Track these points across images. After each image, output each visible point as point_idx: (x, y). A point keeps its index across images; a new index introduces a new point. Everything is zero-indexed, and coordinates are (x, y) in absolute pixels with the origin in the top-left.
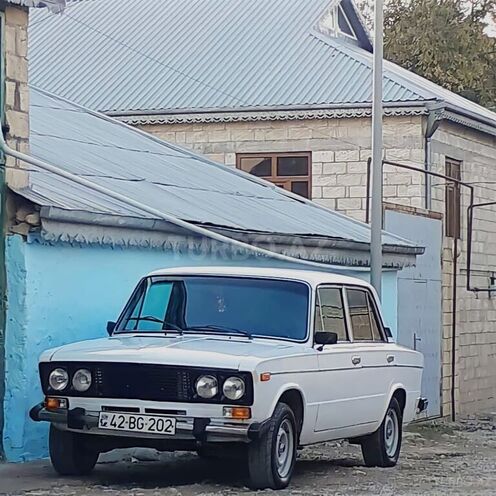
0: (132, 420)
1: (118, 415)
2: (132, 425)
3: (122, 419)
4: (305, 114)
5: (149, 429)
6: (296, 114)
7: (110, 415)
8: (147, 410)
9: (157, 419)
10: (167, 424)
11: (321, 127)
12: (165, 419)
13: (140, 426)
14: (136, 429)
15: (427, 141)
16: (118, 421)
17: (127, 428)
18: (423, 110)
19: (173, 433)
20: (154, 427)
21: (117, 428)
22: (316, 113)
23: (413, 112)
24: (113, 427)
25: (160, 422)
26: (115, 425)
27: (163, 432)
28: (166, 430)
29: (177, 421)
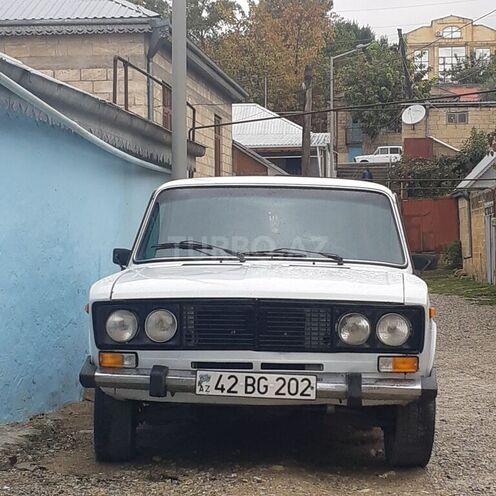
0: (250, 381)
1: (226, 374)
2: (250, 389)
3: (233, 380)
4: (23, 30)
5: (277, 393)
6: (14, 31)
7: (214, 375)
8: (265, 366)
9: (287, 378)
10: (303, 386)
11: (39, 44)
12: (299, 378)
13: (262, 390)
14: (256, 394)
15: (149, 61)
16: (227, 383)
17: (241, 393)
18: (147, 28)
19: (313, 397)
20: (285, 390)
21: (225, 393)
22: (34, 30)
23: (136, 30)
24: (219, 393)
25: (293, 382)
26: (222, 389)
27: (298, 396)
28: (302, 394)
29: (318, 380)
